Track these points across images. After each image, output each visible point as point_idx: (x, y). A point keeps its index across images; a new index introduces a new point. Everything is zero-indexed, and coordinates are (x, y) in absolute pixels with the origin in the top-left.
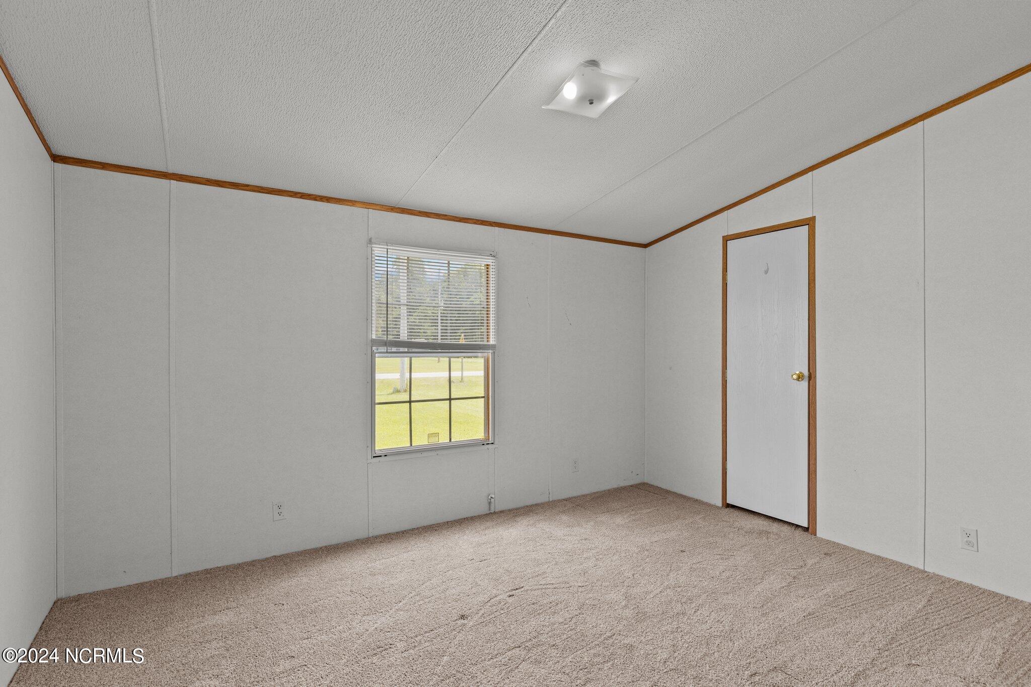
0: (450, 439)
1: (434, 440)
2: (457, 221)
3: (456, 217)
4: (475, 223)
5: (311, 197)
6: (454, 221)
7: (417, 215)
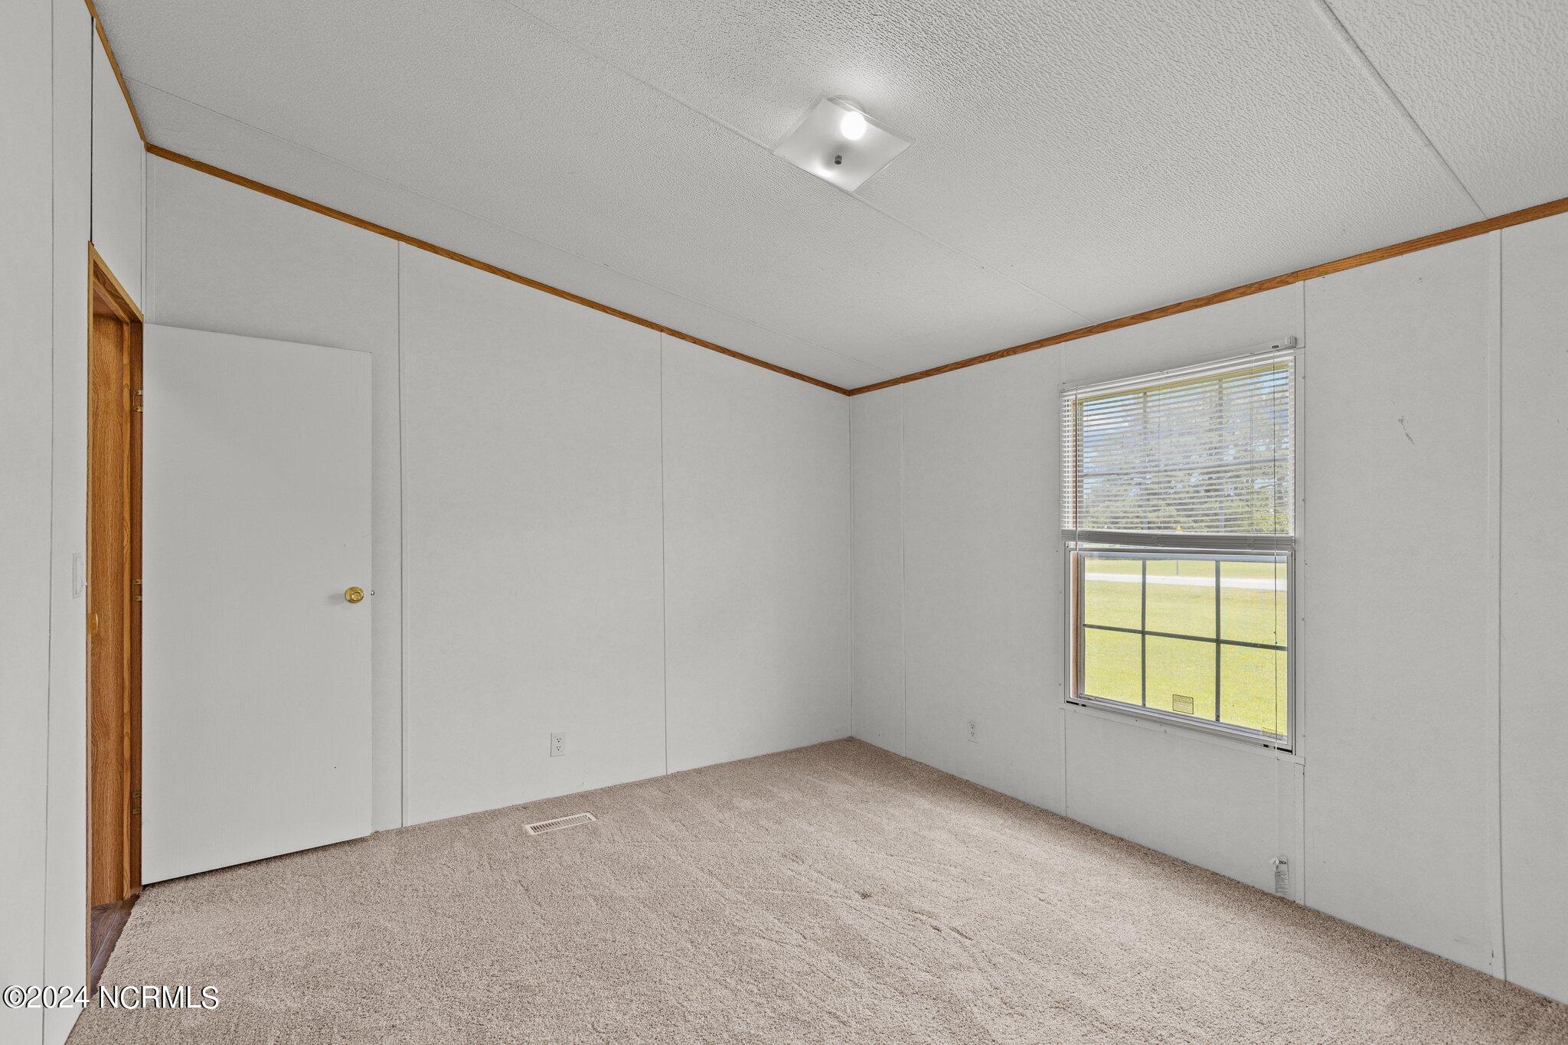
0: (1218, 717)
1: (1183, 709)
2: (1201, 306)
3: (1199, 300)
4: (1244, 294)
5: (998, 354)
6: (1197, 307)
7: (1130, 325)
